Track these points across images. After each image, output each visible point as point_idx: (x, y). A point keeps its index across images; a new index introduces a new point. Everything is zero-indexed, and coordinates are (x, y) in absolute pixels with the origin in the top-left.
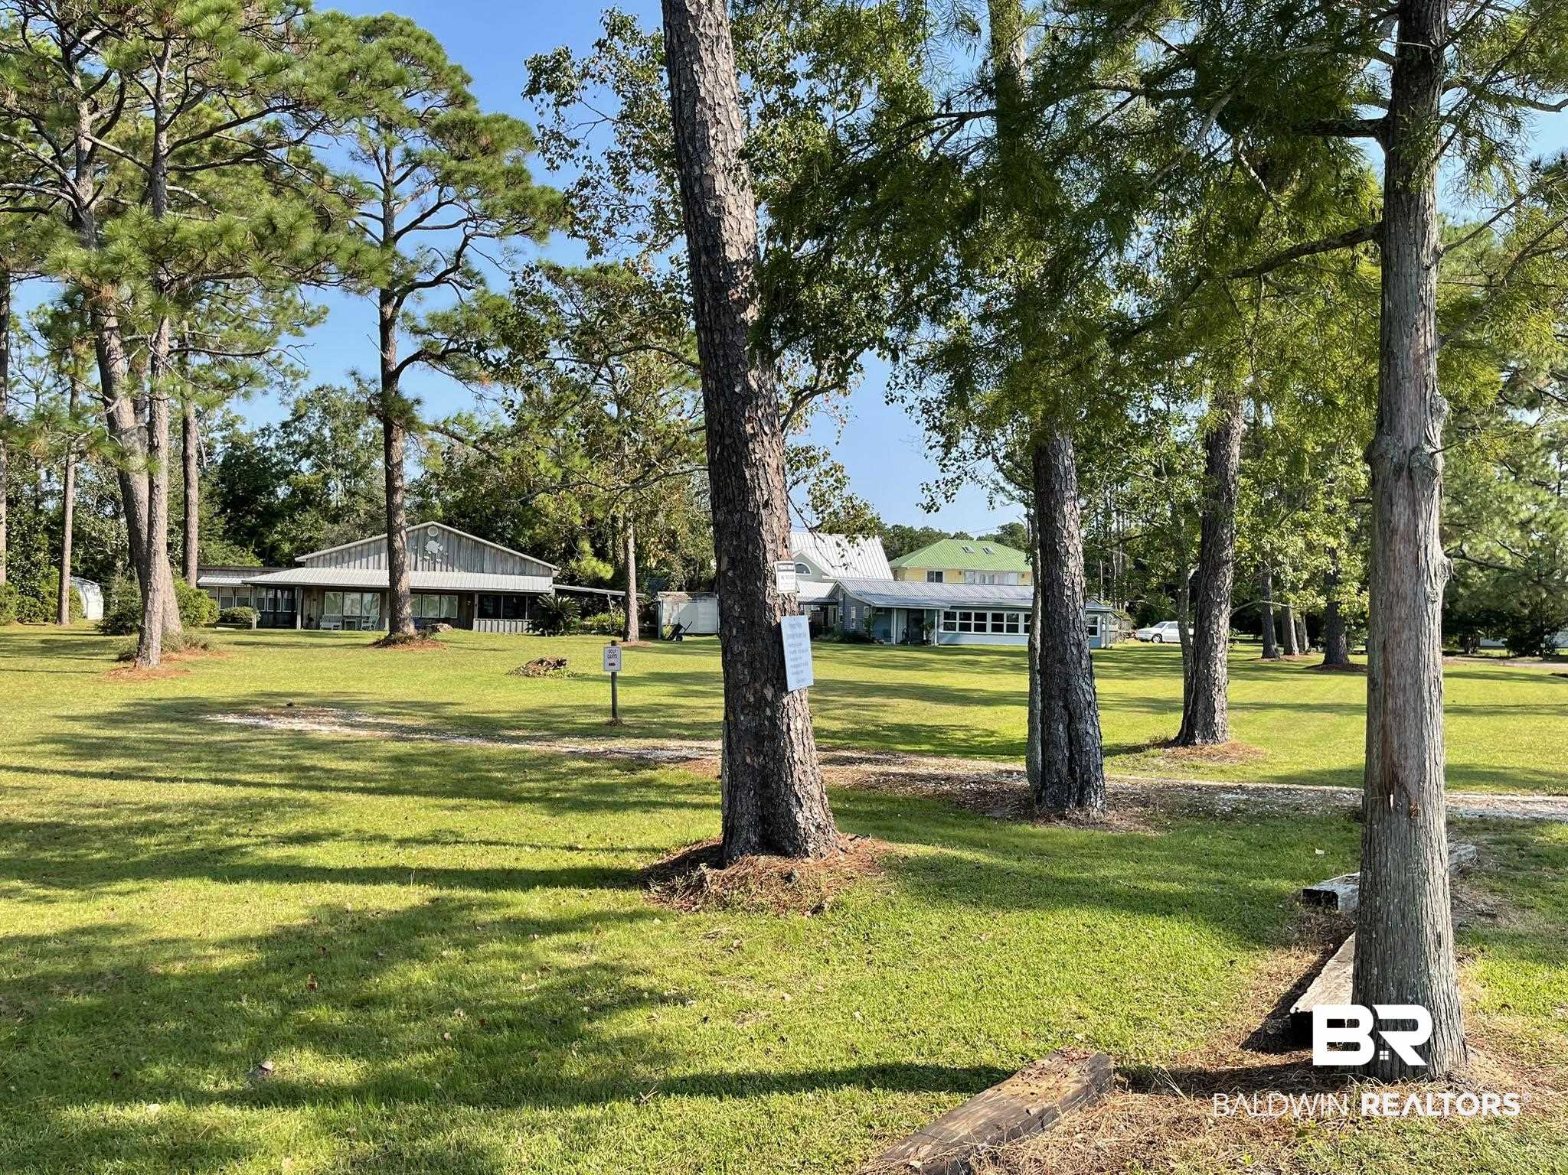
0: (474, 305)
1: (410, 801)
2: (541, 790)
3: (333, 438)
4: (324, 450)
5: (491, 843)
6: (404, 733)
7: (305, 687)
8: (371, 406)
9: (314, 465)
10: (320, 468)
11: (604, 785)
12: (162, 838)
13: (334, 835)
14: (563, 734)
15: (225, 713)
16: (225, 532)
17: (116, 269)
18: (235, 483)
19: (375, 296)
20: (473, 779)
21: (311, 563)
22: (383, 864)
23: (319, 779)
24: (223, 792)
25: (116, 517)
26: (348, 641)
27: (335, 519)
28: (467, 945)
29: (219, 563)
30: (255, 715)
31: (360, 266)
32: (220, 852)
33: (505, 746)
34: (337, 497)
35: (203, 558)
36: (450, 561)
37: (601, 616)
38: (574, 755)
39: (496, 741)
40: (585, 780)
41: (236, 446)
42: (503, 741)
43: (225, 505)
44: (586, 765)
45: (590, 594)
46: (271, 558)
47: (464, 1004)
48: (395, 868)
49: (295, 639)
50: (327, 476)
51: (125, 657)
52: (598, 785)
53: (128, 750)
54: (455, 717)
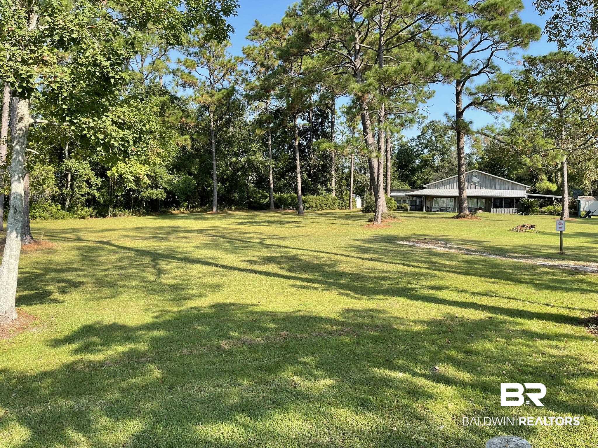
0: (495, 80)
1: (474, 278)
2: (530, 279)
3: (436, 140)
4: (433, 145)
5: (511, 298)
6: (468, 252)
7: (429, 233)
8: (453, 126)
9: (429, 151)
10: (431, 152)
11: (559, 280)
12: (389, 282)
13: (447, 288)
14: (537, 257)
15: (404, 241)
16: (399, 177)
17: (369, 88)
18: (402, 160)
19: (454, 83)
20: (499, 272)
21: (429, 187)
22: (467, 301)
23: (439, 267)
24: (406, 268)
25: (365, 173)
26: (442, 216)
27: (436, 171)
28: (507, 338)
29: (397, 188)
30: (414, 242)
31: (451, 72)
32: (409, 289)
33: (511, 260)
34: (437, 162)
35: (392, 187)
36: (482, 185)
37: (549, 207)
38: (543, 266)
39: (507, 257)
40: (549, 277)
41: (402, 146)
42: (510, 258)
43: (399, 167)
44: (550, 270)
45: (544, 198)
46: (414, 186)
47: (510, 361)
48: (472, 303)
49: (423, 215)
50: (434, 155)
51: (370, 221)
52: (556, 279)
53: (375, 252)
54: (487, 247)
